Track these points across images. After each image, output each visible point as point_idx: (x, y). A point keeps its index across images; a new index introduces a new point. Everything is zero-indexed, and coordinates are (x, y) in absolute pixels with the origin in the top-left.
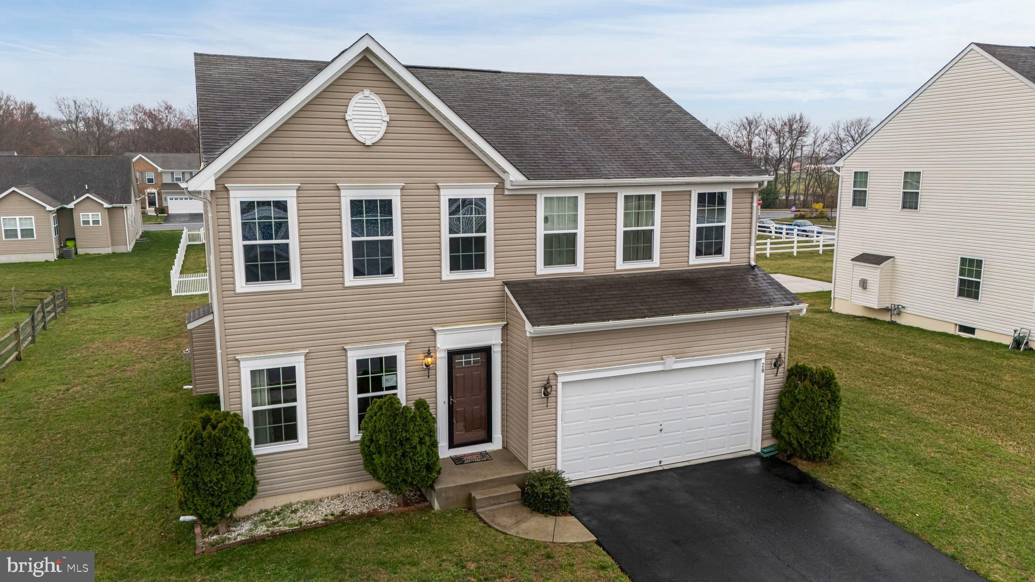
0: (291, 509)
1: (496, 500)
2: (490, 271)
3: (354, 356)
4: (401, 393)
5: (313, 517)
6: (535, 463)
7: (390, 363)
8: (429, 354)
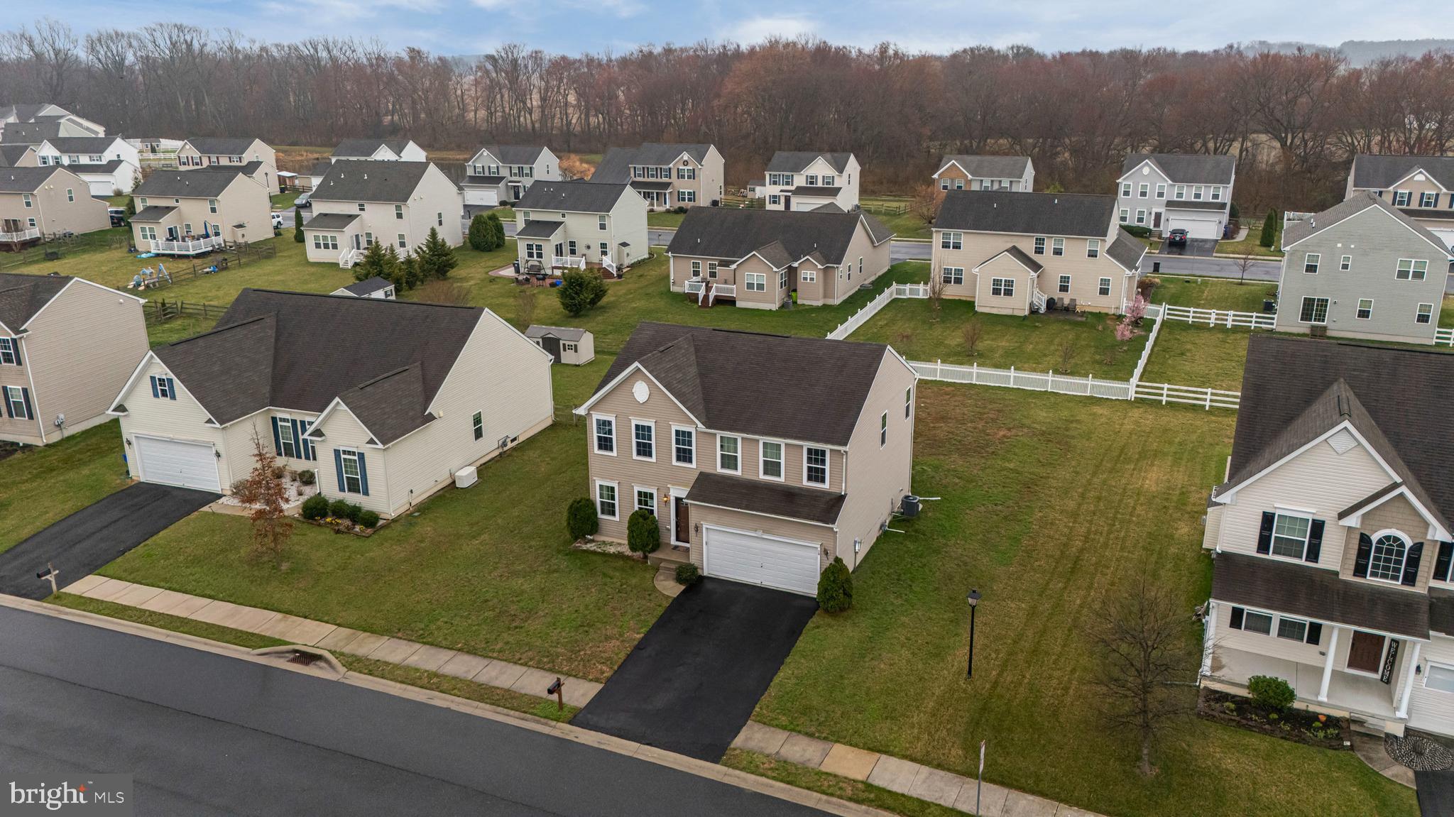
0: (611, 544)
1: (669, 569)
2: (694, 465)
3: (636, 489)
4: (655, 509)
5: (612, 550)
6: (693, 559)
7: (651, 496)
8: (665, 496)
